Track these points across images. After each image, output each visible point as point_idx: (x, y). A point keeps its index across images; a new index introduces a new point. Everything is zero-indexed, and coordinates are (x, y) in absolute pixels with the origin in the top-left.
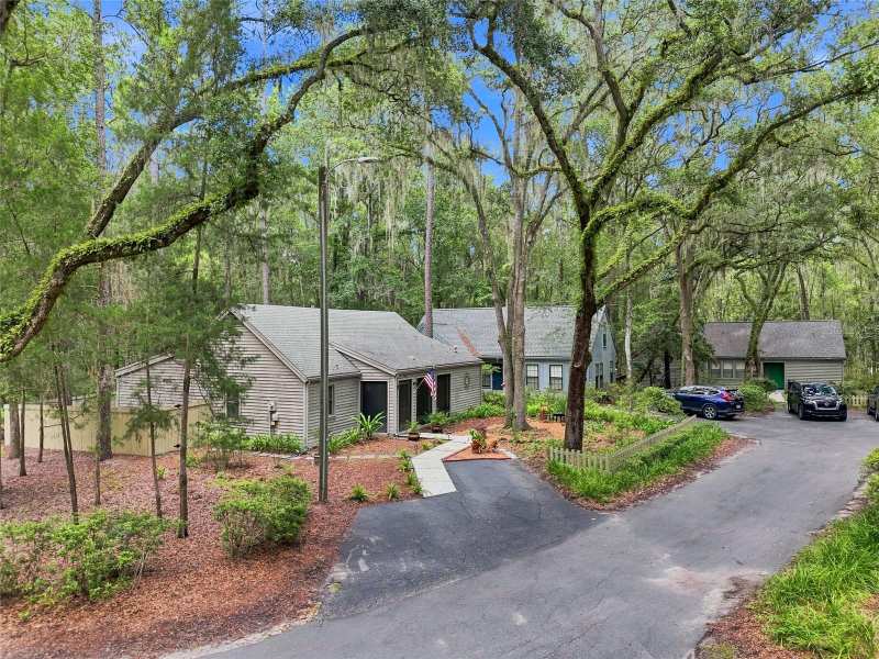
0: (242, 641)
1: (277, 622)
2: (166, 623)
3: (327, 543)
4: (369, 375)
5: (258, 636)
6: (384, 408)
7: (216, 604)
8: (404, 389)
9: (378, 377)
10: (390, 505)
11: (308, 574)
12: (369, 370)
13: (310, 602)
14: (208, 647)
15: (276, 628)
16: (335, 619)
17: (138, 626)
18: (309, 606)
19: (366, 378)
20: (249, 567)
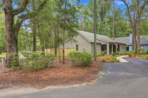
0: (72, 86)
1: (84, 82)
2: (52, 78)
3: (98, 67)
4: (103, 43)
5: (77, 85)
6: (106, 50)
7: (66, 75)
8: (110, 46)
9: (105, 43)
10: (112, 63)
11: (93, 72)
12: (103, 42)
13: (94, 78)
14: (62, 86)
15: (83, 84)
16: (103, 84)
17: (44, 78)
18: (93, 79)
19: (102, 44)
20: (77, 69)
